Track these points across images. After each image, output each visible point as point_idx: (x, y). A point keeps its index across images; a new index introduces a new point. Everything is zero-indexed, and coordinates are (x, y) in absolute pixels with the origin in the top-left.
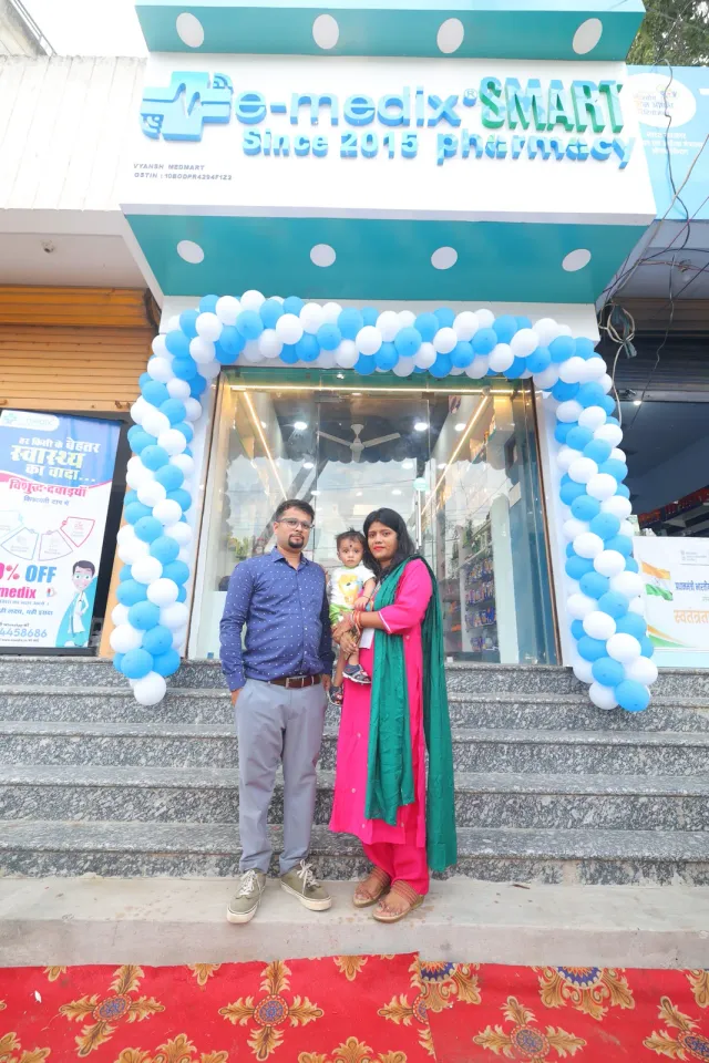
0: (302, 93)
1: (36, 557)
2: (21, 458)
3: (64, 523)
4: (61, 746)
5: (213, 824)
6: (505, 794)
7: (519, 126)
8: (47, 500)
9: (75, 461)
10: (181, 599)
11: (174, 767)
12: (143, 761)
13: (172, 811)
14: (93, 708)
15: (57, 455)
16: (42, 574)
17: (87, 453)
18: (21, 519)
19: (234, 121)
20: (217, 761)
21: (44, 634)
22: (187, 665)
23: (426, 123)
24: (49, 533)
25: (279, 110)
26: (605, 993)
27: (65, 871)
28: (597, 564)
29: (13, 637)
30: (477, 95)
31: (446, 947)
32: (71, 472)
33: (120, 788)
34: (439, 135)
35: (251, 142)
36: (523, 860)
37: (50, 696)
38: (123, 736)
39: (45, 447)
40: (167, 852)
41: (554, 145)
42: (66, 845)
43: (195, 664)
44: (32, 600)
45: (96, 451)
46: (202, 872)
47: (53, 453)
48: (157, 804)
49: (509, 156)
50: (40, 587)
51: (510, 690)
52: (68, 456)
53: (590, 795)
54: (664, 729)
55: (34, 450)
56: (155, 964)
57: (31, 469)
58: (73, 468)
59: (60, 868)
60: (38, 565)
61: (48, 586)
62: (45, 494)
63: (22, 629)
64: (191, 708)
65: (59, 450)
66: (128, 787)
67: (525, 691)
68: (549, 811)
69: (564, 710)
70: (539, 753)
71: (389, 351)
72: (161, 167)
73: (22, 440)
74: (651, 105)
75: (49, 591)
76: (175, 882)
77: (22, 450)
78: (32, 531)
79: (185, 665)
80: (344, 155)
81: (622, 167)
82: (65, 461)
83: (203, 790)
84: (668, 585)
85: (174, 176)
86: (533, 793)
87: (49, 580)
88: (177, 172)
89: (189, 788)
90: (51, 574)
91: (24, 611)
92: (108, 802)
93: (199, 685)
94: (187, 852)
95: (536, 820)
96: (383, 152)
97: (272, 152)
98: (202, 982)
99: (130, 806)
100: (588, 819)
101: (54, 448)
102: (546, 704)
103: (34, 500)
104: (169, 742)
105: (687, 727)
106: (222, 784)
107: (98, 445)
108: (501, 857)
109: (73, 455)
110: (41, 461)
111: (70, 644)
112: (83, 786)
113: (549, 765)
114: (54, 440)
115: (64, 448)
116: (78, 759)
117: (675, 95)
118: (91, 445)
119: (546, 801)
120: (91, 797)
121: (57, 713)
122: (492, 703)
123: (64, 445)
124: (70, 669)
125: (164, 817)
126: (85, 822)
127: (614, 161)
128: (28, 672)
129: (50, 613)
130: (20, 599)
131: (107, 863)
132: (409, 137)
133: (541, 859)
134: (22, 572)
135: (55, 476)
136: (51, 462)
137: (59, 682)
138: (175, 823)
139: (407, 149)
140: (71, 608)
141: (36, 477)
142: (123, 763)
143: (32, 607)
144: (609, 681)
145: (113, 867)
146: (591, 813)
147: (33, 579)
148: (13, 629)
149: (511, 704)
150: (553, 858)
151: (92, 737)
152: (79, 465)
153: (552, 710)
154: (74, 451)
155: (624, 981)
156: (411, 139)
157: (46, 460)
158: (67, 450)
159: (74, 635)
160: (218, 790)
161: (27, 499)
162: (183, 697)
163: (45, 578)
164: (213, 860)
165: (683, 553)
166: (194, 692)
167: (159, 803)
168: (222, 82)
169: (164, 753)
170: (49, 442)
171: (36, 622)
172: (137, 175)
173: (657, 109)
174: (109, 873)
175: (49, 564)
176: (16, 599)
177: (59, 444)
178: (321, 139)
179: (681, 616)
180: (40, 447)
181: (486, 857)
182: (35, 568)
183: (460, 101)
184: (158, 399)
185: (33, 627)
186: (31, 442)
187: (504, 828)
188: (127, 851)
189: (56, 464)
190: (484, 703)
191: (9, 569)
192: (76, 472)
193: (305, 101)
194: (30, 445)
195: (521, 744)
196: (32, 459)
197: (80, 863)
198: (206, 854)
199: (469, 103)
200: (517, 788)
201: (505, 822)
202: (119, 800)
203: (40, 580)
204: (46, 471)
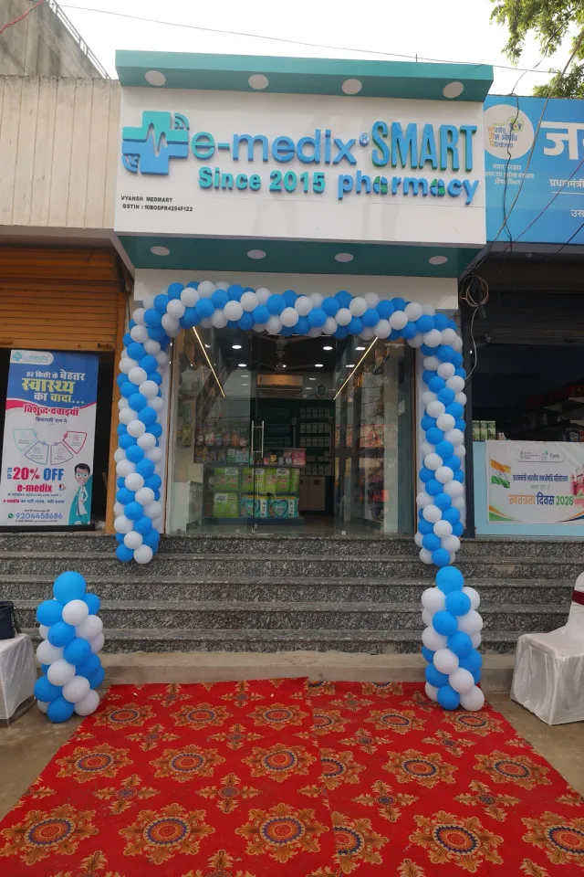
0: (241, 134)
1: (49, 463)
2: (29, 387)
3: (65, 436)
4: (100, 590)
5: (200, 630)
6: (364, 613)
7: (399, 166)
8: (51, 419)
9: (68, 388)
10: (157, 498)
11: (170, 601)
12: (151, 597)
13: (175, 623)
14: (111, 567)
15: (55, 384)
16: (54, 474)
17: (76, 381)
18: (36, 435)
19: (191, 157)
20: (196, 597)
21: (60, 516)
22: (166, 539)
23: (331, 163)
24: (56, 444)
25: (224, 148)
26: (391, 690)
27: (126, 650)
28: (437, 475)
29: (40, 519)
30: (369, 139)
31: (321, 675)
32: (66, 396)
33: (145, 611)
34: (341, 176)
35: (205, 180)
36: (367, 642)
37: (82, 560)
38: (138, 584)
39: (46, 378)
40: (180, 641)
41: (421, 184)
42: (126, 638)
43: (172, 538)
44: (49, 493)
45: (83, 379)
46: (199, 650)
47: (52, 382)
48: (167, 620)
49: (389, 193)
50: (54, 483)
51: (381, 553)
52: (63, 384)
53: (411, 612)
54: (471, 577)
55: (38, 381)
56: (185, 683)
57: (38, 396)
58: (67, 393)
59: (124, 649)
60: (52, 468)
61: (60, 482)
62: (49, 415)
63: (46, 514)
64: (174, 567)
65: (56, 380)
66: (150, 610)
67: (391, 554)
68: (387, 621)
69: (410, 566)
70: (389, 591)
71: (304, 325)
72: (141, 199)
73: (28, 374)
74: (501, 137)
75: (60, 486)
76: (185, 654)
77: (30, 382)
78: (44, 443)
79: (163, 537)
80: (272, 191)
81: (468, 204)
82: (61, 388)
83: (192, 612)
84: (508, 477)
85: (152, 207)
86: (379, 612)
87: (60, 479)
88: (153, 204)
89: (185, 611)
90: (60, 475)
91: (46, 501)
92: (139, 618)
93: (175, 551)
94: (191, 641)
95: (379, 626)
96: (300, 187)
97: (220, 188)
98: (208, 689)
99: (151, 621)
100: (408, 625)
101: (52, 378)
102: (399, 562)
103: (42, 420)
104: (166, 587)
105: (486, 576)
106: (204, 609)
107: (83, 375)
108: (354, 642)
109: (66, 384)
110: (44, 389)
111: (78, 523)
112: (124, 610)
113: (394, 598)
114: (52, 372)
115: (59, 378)
116: (111, 597)
117: (520, 127)
118: (78, 374)
119: (386, 616)
120: (128, 616)
121: (88, 570)
122: (365, 562)
123: (59, 376)
124: (87, 541)
125: (171, 626)
126: (127, 629)
127: (462, 199)
128: (58, 543)
129: (63, 502)
130: (42, 493)
131: (148, 646)
132: (319, 177)
133: (375, 642)
134: (41, 473)
135: (55, 400)
136: (51, 390)
137: (81, 550)
138: (178, 630)
139: (316, 187)
140: (76, 499)
141: (41, 402)
142: (140, 598)
143: (50, 498)
144: (432, 548)
145: (152, 648)
146: (410, 622)
147: (49, 478)
148: (40, 513)
149: (378, 563)
150: (380, 641)
151: (118, 584)
152: (71, 391)
153: (403, 566)
154: (67, 380)
155: (401, 686)
156: (320, 180)
157: (47, 389)
158: (62, 380)
159: (80, 516)
160: (201, 612)
161: (38, 419)
162: (169, 560)
163: (57, 477)
164: (204, 644)
165: (522, 453)
166: (176, 557)
167: (168, 619)
168: (181, 123)
169: (163, 593)
170: (47, 374)
171: (54, 508)
172: (124, 206)
173: (504, 141)
174: (150, 651)
175: (58, 467)
176: (39, 493)
177: (55, 376)
178: (255, 179)
179: (514, 499)
180: (42, 378)
181: (346, 641)
182: (49, 470)
183: (357, 142)
184: (139, 356)
185: (53, 512)
186: (34, 375)
187: (361, 630)
188: (158, 641)
189: (56, 392)
190: (361, 562)
191: (32, 471)
192: (70, 397)
193: (244, 140)
194: (35, 377)
195: (378, 586)
196: (38, 389)
197: (134, 646)
198: (201, 641)
199: (363, 145)
200: (370, 609)
201: (362, 627)
202: (145, 617)
203: (53, 479)
204: (49, 397)
